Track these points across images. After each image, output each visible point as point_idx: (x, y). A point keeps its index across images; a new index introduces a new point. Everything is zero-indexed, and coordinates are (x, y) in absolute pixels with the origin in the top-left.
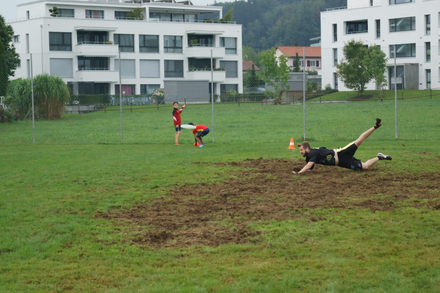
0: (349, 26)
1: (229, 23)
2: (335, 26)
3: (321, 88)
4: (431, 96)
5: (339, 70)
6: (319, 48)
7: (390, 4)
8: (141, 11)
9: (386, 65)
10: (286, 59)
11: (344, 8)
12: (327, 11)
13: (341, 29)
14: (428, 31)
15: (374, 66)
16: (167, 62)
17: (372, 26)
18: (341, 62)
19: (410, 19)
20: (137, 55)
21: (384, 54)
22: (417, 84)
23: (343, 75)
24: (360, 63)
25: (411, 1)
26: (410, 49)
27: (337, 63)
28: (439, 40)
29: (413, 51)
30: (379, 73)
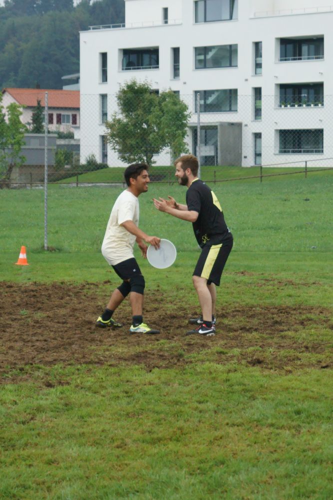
0: (128, 56)
2: (104, 56)
3: (79, 160)
4: (261, 177)
5: (109, 131)
6: (77, 93)
7: (197, 21)
9: (188, 125)
10: (19, 111)
11: (119, 26)
12: (91, 30)
13: (114, 61)
14: (258, 70)
15: (168, 127)
18: (114, 117)
19: (228, 48)
21: (186, 106)
22: (238, 157)
23: (117, 139)
24: (145, 119)
25: (231, 18)
26: (227, 99)
27: (106, 119)
28: (277, 85)
29: (232, 101)
30: (176, 138)
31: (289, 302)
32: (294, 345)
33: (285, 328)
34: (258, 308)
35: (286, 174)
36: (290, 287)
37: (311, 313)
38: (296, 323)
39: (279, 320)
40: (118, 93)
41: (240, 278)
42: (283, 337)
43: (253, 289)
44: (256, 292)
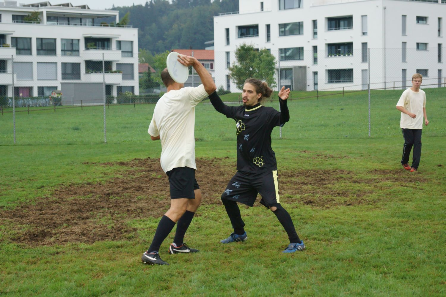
0: (241, 30)
1: (125, 27)
2: (228, 30)
4: (318, 97)
5: (231, 72)
6: (213, 52)
7: (280, 9)
8: (38, 15)
9: (276, 68)
11: (236, 13)
12: (220, 16)
13: (233, 33)
14: (315, 36)
15: (264, 69)
16: (64, 65)
17: (262, 30)
18: (233, 65)
19: (298, 24)
20: (34, 58)
21: (274, 57)
22: (305, 85)
23: (235, 77)
24: (251, 65)
25: (299, 7)
26: (298, 52)
27: (229, 66)
28: (326, 44)
29: (301, 54)
30: (269, 75)
31: (330, 168)
32: (332, 192)
33: (327, 182)
34: (312, 172)
35: (332, 95)
36: (331, 159)
37: (342, 174)
38: (333, 180)
39: (323, 178)
40: (236, 51)
41: (303, 154)
42: (325, 188)
43: (310, 161)
44: (311, 162)
